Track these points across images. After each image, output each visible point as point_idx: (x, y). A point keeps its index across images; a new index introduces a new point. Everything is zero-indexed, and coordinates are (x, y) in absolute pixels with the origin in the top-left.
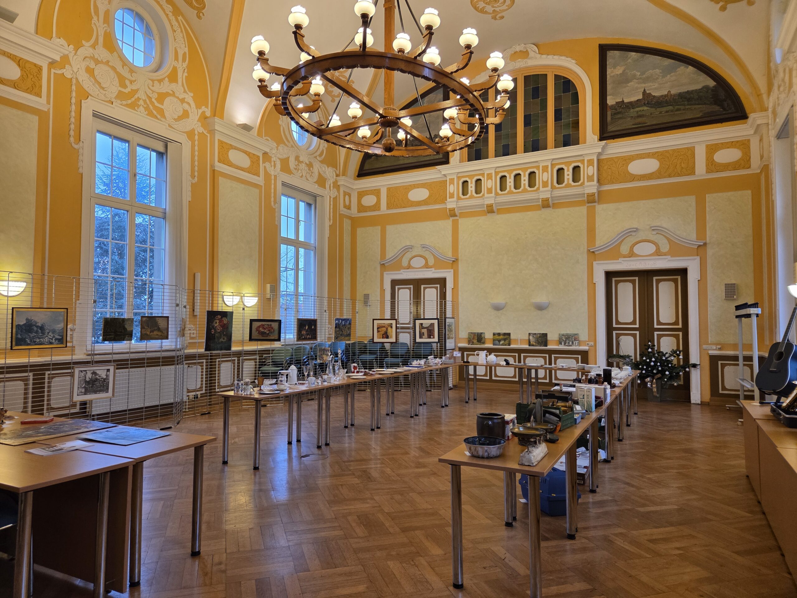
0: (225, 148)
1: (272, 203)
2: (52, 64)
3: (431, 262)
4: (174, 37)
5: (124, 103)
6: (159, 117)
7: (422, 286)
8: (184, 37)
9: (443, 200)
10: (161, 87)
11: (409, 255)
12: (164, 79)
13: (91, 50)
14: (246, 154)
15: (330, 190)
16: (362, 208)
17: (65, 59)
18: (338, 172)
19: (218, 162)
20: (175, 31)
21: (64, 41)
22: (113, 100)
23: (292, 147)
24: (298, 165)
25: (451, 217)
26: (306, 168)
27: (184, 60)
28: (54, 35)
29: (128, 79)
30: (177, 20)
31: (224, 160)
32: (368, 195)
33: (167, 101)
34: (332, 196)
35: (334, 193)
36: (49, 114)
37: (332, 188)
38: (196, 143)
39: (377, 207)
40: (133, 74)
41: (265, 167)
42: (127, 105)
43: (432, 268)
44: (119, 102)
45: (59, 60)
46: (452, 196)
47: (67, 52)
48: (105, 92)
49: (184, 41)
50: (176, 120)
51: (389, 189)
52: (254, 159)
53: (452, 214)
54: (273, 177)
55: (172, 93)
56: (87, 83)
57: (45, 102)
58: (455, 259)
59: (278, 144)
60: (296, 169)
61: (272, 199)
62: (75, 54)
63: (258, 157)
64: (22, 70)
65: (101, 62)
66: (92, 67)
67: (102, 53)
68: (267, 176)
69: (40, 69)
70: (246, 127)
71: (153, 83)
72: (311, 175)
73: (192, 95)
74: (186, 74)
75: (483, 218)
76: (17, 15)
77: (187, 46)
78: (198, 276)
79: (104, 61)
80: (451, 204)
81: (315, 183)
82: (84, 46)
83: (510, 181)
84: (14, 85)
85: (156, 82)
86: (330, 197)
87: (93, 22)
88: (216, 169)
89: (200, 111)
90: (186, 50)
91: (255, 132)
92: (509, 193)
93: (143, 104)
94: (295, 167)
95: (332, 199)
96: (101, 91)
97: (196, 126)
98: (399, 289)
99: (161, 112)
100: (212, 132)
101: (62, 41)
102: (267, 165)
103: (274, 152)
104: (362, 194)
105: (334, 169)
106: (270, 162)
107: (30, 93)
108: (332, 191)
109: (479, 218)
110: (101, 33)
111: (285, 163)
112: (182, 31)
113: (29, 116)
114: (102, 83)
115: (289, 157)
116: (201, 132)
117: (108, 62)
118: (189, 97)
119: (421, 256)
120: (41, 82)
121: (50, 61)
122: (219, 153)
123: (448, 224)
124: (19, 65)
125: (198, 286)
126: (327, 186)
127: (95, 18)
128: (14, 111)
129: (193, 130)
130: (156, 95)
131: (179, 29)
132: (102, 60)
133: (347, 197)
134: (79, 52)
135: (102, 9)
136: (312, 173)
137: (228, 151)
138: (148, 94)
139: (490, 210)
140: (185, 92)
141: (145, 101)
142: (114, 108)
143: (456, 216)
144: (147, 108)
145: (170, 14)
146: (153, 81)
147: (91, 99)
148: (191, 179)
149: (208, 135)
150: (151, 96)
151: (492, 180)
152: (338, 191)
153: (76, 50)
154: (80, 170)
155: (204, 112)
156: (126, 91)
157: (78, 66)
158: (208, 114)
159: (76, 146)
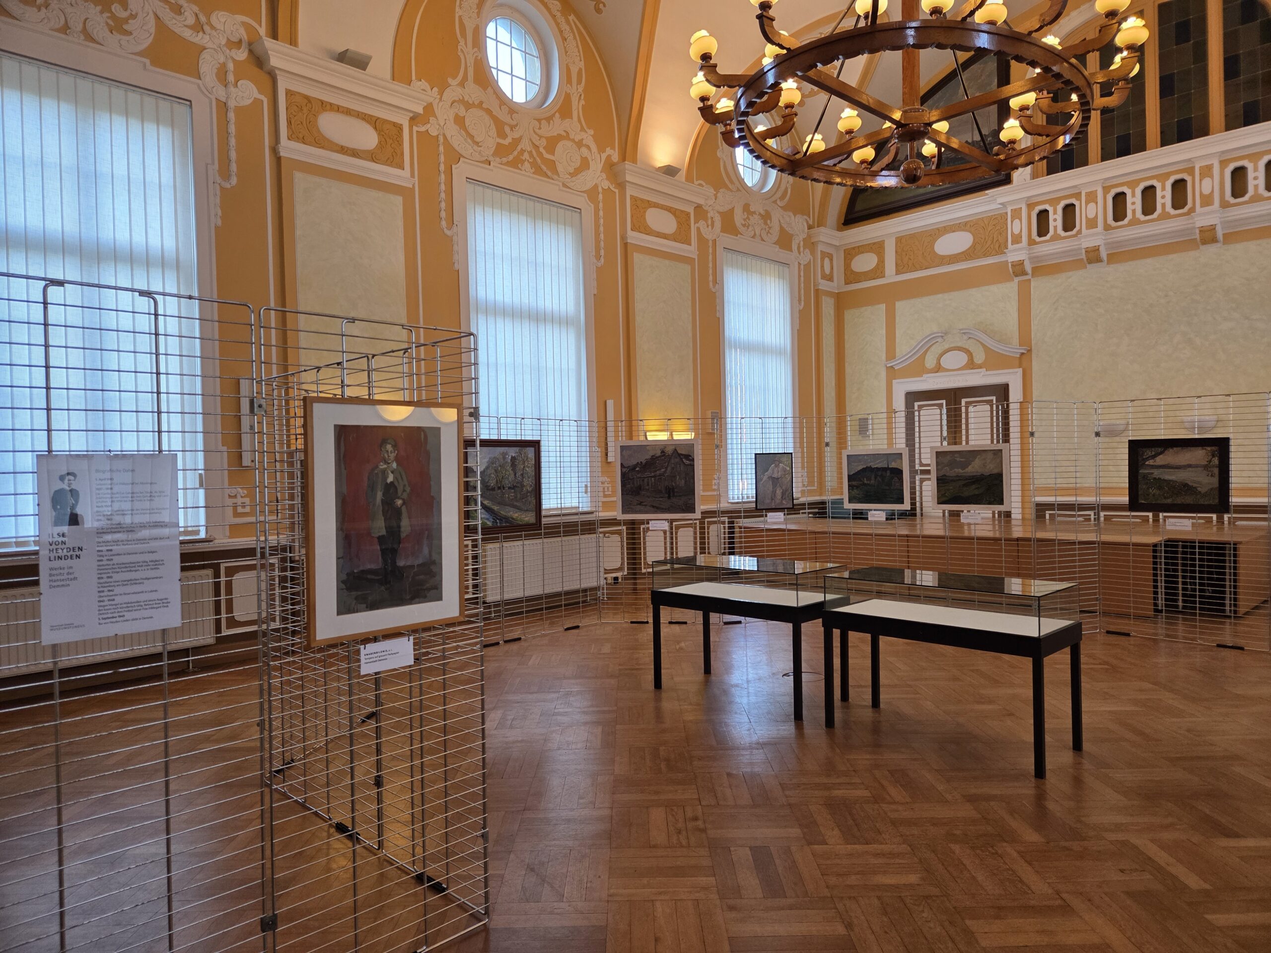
0: (641, 206)
1: (711, 284)
2: (414, 119)
3: (979, 358)
4: (565, 48)
5: (504, 160)
6: (549, 174)
7: (963, 401)
8: (577, 46)
9: (1001, 249)
10: (550, 128)
11: (936, 350)
12: (554, 115)
13: (459, 90)
14: (671, 212)
15: (799, 253)
16: (851, 277)
17: (429, 109)
18: (811, 222)
19: (632, 230)
20: (566, 40)
21: (427, 84)
22: (491, 158)
23: (738, 190)
24: (748, 218)
25: (1016, 276)
26: (761, 222)
27: (579, 82)
28: (414, 78)
29: (506, 124)
30: (568, 22)
31: (641, 226)
32: (863, 253)
33: (560, 147)
34: (802, 262)
35: (806, 257)
36: (414, 191)
37: (802, 249)
38: (601, 205)
39: (878, 271)
40: (513, 115)
41: (698, 229)
42: (508, 164)
43: (981, 368)
44: (498, 159)
45: (422, 112)
46: (1017, 239)
47: (431, 100)
48: (479, 148)
49: (579, 52)
50: (572, 175)
51: (899, 240)
52: (682, 218)
53: (1019, 269)
54: (710, 243)
55: (565, 134)
56: (457, 141)
57: (409, 175)
58: (1025, 349)
59: (717, 190)
60: (744, 225)
61: (711, 278)
62: (441, 99)
63: (688, 214)
64: (379, 134)
65: (473, 105)
66: (462, 115)
67: (473, 92)
68: (701, 240)
69: (399, 128)
70: (670, 171)
71: (540, 124)
72: (768, 232)
73: (592, 132)
74: (582, 102)
75: (1081, 272)
76: (370, 58)
77: (582, 59)
78: (610, 404)
79: (476, 103)
80: (1015, 254)
81: (774, 243)
82: (450, 85)
83: (1134, 203)
84: (371, 156)
85: (543, 122)
86: (799, 264)
87: (459, 48)
88: (629, 241)
89: (604, 156)
90: (582, 63)
91: (682, 175)
92: (1131, 224)
93: (528, 158)
94: (743, 223)
95: (802, 267)
96: (475, 147)
97: (600, 179)
98: (920, 407)
99: (552, 165)
100: (622, 186)
101: (424, 84)
102: (702, 224)
103: (711, 202)
104: (851, 253)
105: (805, 217)
106: (706, 220)
107: (391, 165)
108: (802, 254)
109: (1070, 273)
110: (471, 61)
111: (727, 218)
112: (575, 38)
113: (392, 197)
114: (475, 136)
115: (733, 208)
116: (607, 188)
117: (481, 103)
118: (588, 137)
119: (959, 349)
120: (403, 148)
121: (411, 115)
122: (632, 216)
123: (1011, 288)
124: (375, 128)
125: (611, 416)
126: (794, 247)
127: (462, 43)
128: (375, 194)
129: (596, 186)
130: (544, 142)
131: (571, 35)
132: (473, 103)
133: (827, 261)
134: (444, 98)
135: (469, 27)
136: (770, 228)
137: (645, 212)
138: (535, 142)
139: (1093, 256)
140: (582, 129)
141: (530, 153)
142: (492, 170)
143: (1027, 274)
144: (534, 164)
145: (558, 14)
146: (539, 121)
147: (464, 162)
148: (595, 261)
149: (617, 191)
150: (537, 143)
151: (1097, 203)
152: (813, 253)
153: (441, 93)
154: (456, 265)
155: (609, 157)
156: (506, 142)
157: (445, 117)
158: (615, 158)
159: (448, 233)
